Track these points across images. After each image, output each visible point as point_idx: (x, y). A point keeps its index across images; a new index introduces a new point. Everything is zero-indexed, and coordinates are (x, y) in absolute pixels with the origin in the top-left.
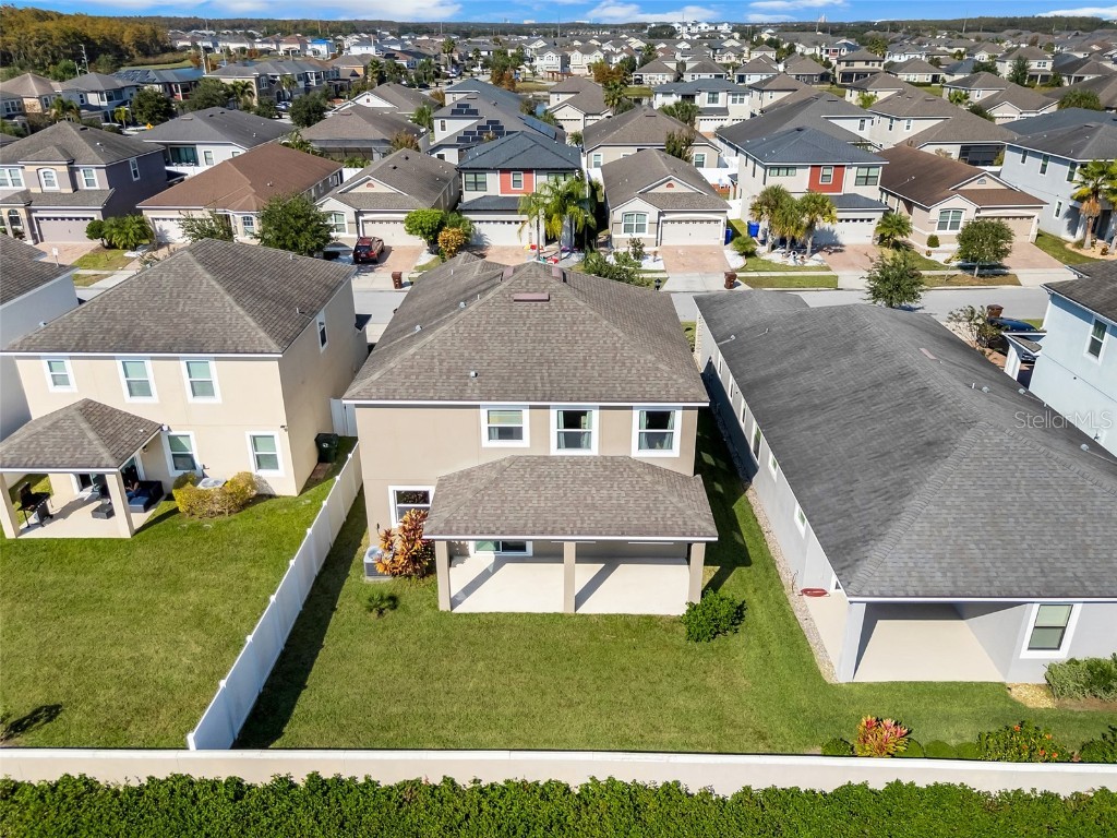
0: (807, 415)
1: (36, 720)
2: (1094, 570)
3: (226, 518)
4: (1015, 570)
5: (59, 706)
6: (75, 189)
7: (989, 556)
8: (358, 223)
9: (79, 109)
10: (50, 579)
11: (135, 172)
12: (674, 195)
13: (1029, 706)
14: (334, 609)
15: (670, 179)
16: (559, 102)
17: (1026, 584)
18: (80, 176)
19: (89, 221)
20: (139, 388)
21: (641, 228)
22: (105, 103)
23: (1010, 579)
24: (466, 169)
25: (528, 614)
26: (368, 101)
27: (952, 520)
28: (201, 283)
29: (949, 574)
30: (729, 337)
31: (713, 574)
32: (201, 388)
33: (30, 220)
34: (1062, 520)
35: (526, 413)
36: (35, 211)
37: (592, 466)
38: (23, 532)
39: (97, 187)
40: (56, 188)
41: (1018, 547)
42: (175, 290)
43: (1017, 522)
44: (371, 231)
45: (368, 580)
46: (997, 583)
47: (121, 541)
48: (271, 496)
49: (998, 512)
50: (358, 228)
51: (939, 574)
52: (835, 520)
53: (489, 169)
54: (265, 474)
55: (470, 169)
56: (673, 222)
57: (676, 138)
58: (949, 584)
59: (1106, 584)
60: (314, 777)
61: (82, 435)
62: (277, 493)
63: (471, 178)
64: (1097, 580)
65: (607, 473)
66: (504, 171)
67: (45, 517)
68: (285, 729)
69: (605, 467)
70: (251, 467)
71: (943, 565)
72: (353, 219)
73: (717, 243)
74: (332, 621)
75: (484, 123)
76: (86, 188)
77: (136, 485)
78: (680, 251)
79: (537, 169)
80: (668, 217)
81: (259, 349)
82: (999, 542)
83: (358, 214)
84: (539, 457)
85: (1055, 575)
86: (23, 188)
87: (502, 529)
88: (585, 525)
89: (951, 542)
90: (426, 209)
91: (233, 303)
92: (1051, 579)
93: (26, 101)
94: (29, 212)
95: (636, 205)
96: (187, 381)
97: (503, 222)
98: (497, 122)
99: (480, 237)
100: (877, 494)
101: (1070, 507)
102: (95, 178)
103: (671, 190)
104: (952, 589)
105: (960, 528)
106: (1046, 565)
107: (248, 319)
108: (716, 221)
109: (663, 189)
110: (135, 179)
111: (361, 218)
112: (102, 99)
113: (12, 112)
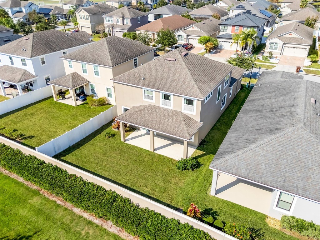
0: (254, 112)
1: (28, 138)
2: (306, 186)
3: (97, 107)
4: (274, 177)
5: (34, 136)
6: (123, 24)
7: (267, 169)
8: (187, 39)
9: (144, 4)
10: (54, 111)
11: (139, 21)
12: (291, 38)
13: (270, 225)
14: (100, 133)
15: (291, 32)
16: (284, 6)
17: (275, 183)
18: (125, 20)
19: (123, 33)
20: (84, 71)
21: (276, 48)
22: (152, 3)
23: (269, 179)
24: (222, 25)
25: (141, 148)
26: (220, 4)
27: (262, 155)
28: (104, 46)
29: (248, 171)
30: (258, 85)
31: (202, 154)
32: (96, 73)
33: (112, 31)
34: (307, 166)
35: (154, 93)
36: (114, 29)
37: (169, 112)
38: (58, 100)
39: (128, 24)
40: (119, 24)
41: (281, 170)
42: (98, 47)
43: (287, 162)
44: (191, 42)
45: (113, 129)
46: (263, 179)
47: (73, 106)
48: (110, 104)
49: (282, 157)
50: (187, 40)
51: (245, 170)
52: (228, 145)
53: (229, 25)
54: (109, 98)
55: (223, 25)
56: (289, 47)
57: (310, 19)
58: (246, 174)
59: (308, 193)
60: (56, 166)
61: (69, 80)
62: (112, 104)
63: (223, 27)
64: (305, 191)
65: (172, 115)
66: (233, 26)
67: (64, 98)
68: (67, 156)
69: (172, 113)
70: (106, 96)
71: (248, 167)
72: (186, 37)
73: (304, 56)
74: (97, 136)
75: (245, 11)
76: (126, 24)
77: (83, 95)
78: (288, 58)
79: (244, 26)
80: (287, 45)
81: (108, 65)
82: (275, 167)
83: (188, 36)
84: (157, 106)
85: (289, 183)
86: (113, 23)
87: (134, 122)
88: (155, 127)
89: (257, 161)
90: (206, 36)
91: (108, 52)
92: (286, 184)
93: (133, 2)
94: (113, 29)
95: (276, 40)
96: (94, 71)
97: (230, 42)
98: (250, 11)
99: (221, 46)
100: (247, 140)
101: (313, 163)
102: (128, 22)
103: (290, 36)
104: (246, 176)
105: (263, 158)
106: (287, 179)
107: (109, 57)
108: (306, 49)
109: (288, 36)
110: (138, 23)
111: (188, 37)
112: (152, 2)
113: (129, 5)
